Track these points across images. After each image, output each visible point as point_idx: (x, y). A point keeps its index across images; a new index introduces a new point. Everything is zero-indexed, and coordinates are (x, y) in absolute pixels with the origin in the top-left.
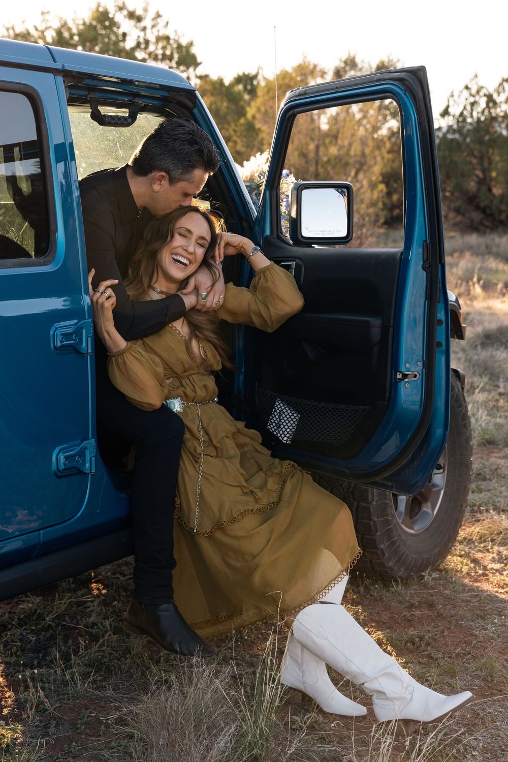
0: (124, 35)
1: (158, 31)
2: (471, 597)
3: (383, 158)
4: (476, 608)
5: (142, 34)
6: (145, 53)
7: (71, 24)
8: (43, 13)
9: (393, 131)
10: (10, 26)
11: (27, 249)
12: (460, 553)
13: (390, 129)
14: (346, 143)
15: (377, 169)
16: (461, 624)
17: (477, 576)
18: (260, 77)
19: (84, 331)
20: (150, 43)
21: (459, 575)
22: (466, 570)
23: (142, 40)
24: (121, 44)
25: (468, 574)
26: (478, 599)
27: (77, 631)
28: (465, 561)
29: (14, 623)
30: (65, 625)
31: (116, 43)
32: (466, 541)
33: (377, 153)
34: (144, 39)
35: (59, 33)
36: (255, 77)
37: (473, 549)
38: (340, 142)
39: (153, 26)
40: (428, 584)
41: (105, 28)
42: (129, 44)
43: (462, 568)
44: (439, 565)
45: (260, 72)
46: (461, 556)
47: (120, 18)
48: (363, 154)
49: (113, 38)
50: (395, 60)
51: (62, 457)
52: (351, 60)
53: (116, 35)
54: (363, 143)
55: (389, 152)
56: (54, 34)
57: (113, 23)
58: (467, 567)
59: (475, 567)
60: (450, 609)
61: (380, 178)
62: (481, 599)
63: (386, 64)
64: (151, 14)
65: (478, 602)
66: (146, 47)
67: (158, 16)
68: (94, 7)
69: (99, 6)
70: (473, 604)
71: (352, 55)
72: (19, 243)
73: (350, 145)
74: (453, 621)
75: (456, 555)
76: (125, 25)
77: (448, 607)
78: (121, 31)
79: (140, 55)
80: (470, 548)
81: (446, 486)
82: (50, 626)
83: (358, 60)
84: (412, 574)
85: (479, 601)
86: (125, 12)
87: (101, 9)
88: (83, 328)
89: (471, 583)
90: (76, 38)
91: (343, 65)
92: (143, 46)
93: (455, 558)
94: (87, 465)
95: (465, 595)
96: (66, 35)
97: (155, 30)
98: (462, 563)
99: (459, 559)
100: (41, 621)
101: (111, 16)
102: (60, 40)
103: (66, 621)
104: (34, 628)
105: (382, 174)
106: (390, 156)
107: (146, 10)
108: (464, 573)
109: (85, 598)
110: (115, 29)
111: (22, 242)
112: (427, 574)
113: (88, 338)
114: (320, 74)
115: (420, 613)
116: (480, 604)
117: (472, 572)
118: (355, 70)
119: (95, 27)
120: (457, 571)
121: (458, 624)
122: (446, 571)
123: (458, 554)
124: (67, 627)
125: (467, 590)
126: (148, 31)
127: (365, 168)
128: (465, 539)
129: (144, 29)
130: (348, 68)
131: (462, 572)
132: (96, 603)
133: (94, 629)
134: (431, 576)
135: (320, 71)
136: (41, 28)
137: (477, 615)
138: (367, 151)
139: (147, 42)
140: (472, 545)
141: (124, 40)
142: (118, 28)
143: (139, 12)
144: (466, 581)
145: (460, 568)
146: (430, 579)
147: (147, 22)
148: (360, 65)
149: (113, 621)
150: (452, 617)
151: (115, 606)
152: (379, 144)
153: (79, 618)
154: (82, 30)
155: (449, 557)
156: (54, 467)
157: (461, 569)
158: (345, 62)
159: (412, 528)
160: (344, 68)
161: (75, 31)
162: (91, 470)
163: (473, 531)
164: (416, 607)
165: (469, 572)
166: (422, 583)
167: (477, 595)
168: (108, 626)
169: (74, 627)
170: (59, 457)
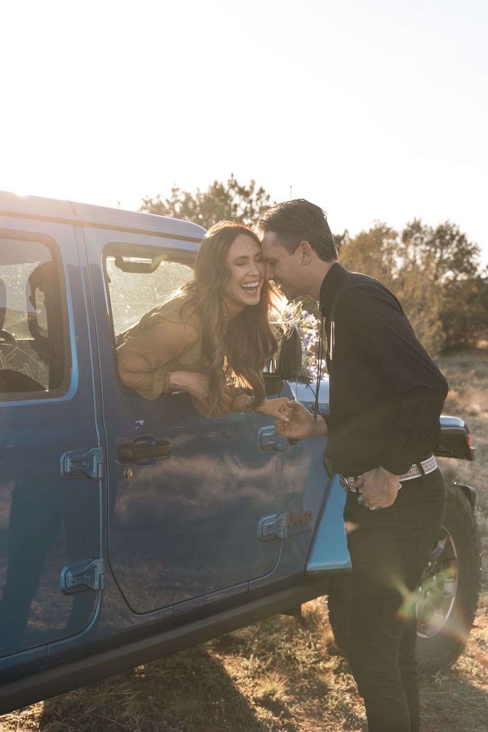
0: (236, 206)
1: (262, 203)
2: (477, 701)
3: (439, 301)
4: (480, 713)
5: (249, 206)
6: (251, 219)
7: (194, 198)
8: (174, 190)
9: (449, 280)
10: (148, 199)
11: (41, 383)
12: (472, 654)
13: (447, 279)
14: (411, 288)
15: (435, 309)
16: (464, 730)
17: (486, 678)
18: (346, 239)
19: (95, 458)
20: (255, 212)
21: (469, 676)
22: (476, 671)
23: (248, 210)
24: (233, 213)
25: (477, 675)
26: (483, 704)
27: (110, 725)
28: (476, 662)
29: (58, 713)
30: (102, 718)
31: (229, 212)
32: (479, 642)
33: (435, 296)
34: (251, 209)
35: (185, 204)
36: (343, 237)
37: (484, 650)
38: (405, 288)
39: (258, 199)
40: (439, 686)
41: (221, 201)
42: (239, 213)
43: (472, 669)
44: (450, 667)
45: (346, 235)
46: (472, 657)
47: (232, 193)
48: (424, 298)
49: (227, 208)
50: (452, 225)
51: (70, 575)
52: (416, 225)
53: (230, 206)
54: (425, 289)
55: (444, 296)
56: (181, 205)
57: (227, 197)
58: (476, 669)
59: (484, 668)
60: (456, 713)
61: (438, 317)
62: (485, 704)
63: (444, 228)
64: (256, 190)
65: (483, 707)
66: (252, 215)
67: (262, 191)
68: (212, 184)
69: (216, 183)
70: (478, 709)
71: (418, 219)
72: (33, 378)
73: (414, 290)
74: (458, 727)
75: (467, 656)
76: (237, 199)
77: (455, 711)
78: (233, 203)
79: (247, 221)
80: (482, 649)
81: (458, 593)
82: (88, 718)
83: (422, 224)
84: (424, 676)
85: (484, 705)
86: (236, 189)
87: (218, 187)
88: (94, 455)
89: (479, 685)
90: (198, 209)
91: (410, 229)
92: (249, 215)
93: (467, 659)
94: (97, 583)
95: (472, 698)
96: (190, 205)
97: (259, 203)
98: (472, 664)
99: (470, 659)
100: (81, 714)
101: (225, 192)
102: (186, 210)
103: (102, 714)
104: (74, 720)
105: (438, 313)
106: (445, 299)
107: (252, 188)
108: (473, 675)
109: (125, 692)
110: (228, 202)
111: (36, 376)
112: (437, 677)
113: (98, 464)
114: (392, 236)
115: (428, 716)
116: (484, 708)
117: (482, 673)
118: (420, 233)
119: (213, 200)
120: (467, 672)
121: (462, 729)
122: (457, 672)
123: (470, 654)
124: (103, 720)
125: (474, 693)
126: (254, 203)
127: (425, 308)
128: (478, 640)
129: (251, 202)
130: (414, 231)
131: (472, 673)
132: (132, 697)
133: (125, 724)
134: (441, 678)
135: (392, 233)
136: (172, 200)
137: (481, 721)
138: (427, 295)
139: (253, 211)
140: (483, 647)
141: (235, 210)
142: (232, 200)
143: (247, 189)
144: (475, 683)
145: (470, 669)
146: (441, 681)
147: (254, 196)
148: (424, 229)
149: (144, 716)
150: (457, 722)
151: (149, 700)
152: (437, 289)
153: (115, 711)
154: (203, 203)
155: (462, 657)
156: (62, 584)
157: (471, 671)
158: (412, 227)
159: (425, 633)
160: (411, 231)
161: (198, 203)
162: (100, 587)
163: (485, 633)
164: (424, 710)
165: (479, 673)
166: (433, 685)
167: (483, 699)
168: (137, 722)
169: (109, 721)
170: (67, 575)
